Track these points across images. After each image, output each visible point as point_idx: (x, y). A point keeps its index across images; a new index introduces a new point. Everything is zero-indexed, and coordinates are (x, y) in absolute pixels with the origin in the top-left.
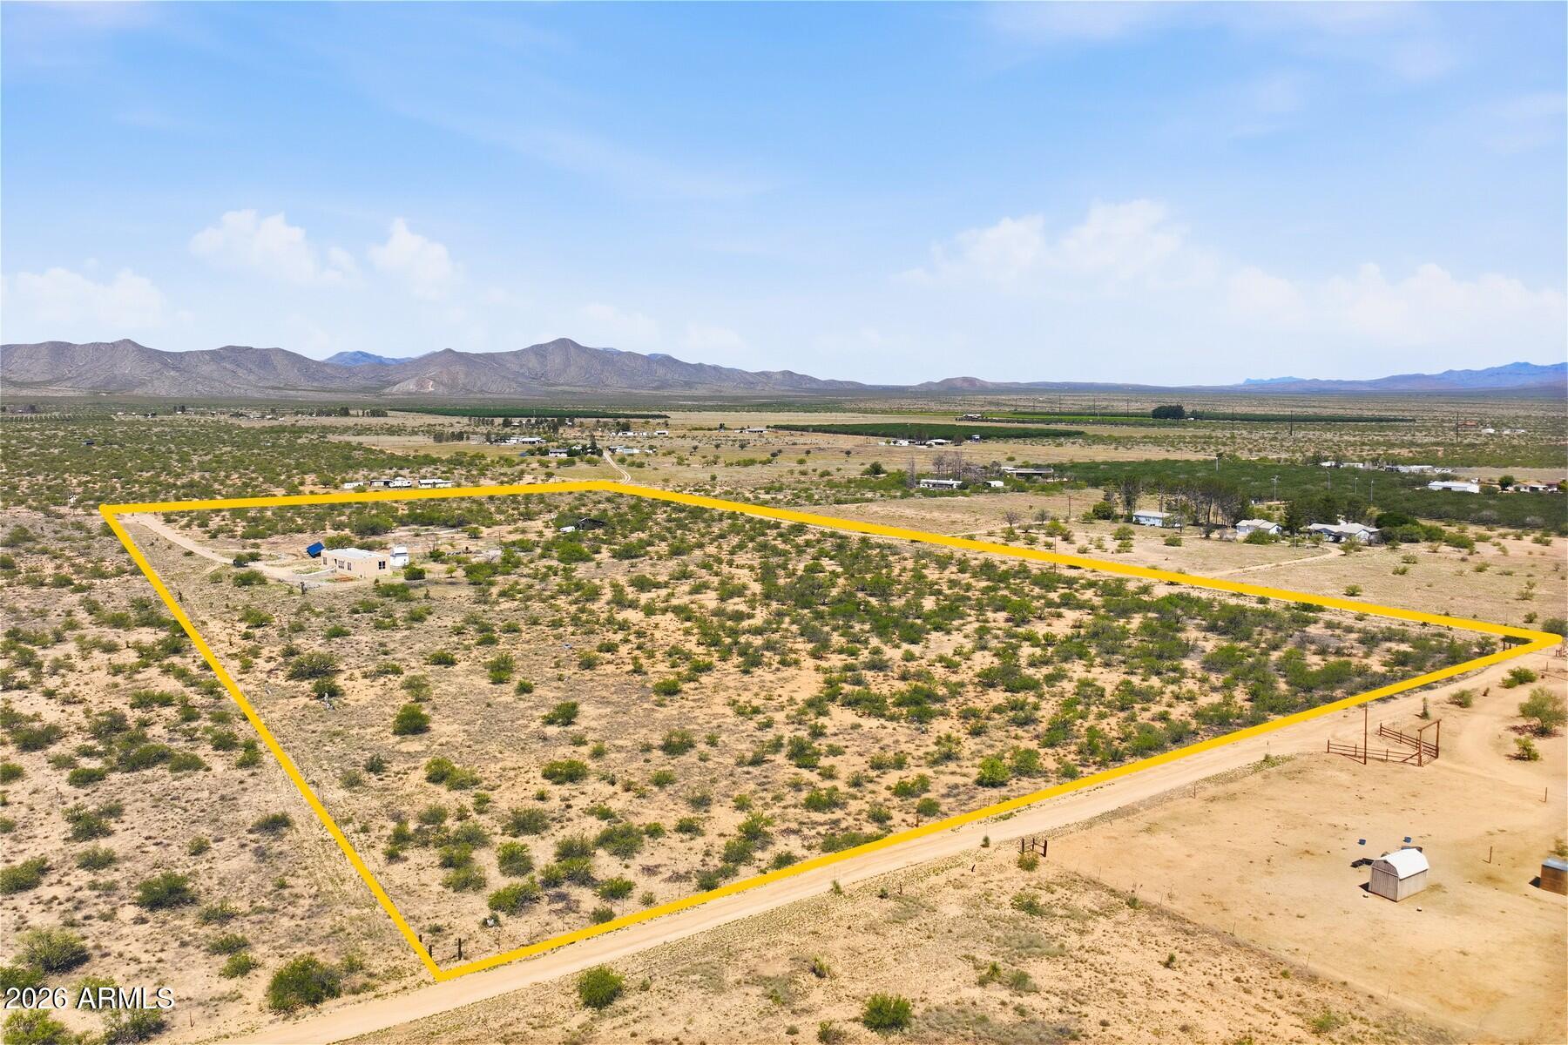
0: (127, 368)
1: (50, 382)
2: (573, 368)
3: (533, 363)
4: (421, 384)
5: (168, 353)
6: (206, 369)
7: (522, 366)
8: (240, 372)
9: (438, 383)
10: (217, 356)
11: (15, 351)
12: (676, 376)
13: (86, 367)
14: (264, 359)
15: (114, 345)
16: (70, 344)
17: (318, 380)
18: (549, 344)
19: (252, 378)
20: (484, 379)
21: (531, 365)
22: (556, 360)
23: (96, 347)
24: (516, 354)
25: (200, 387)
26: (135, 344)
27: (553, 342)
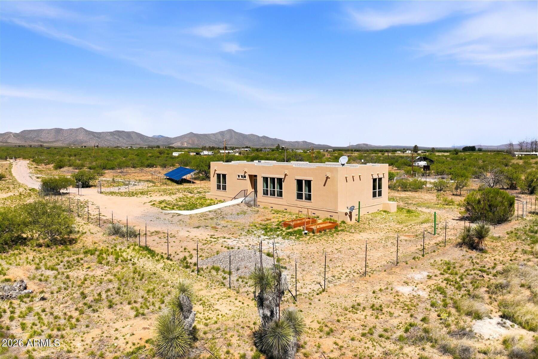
0: (81, 137)
1: (54, 142)
2: (233, 139)
3: (220, 137)
4: (182, 144)
5: (96, 133)
6: (108, 138)
7: (216, 139)
8: (120, 139)
9: (188, 143)
10: (112, 134)
11: (43, 131)
12: (268, 142)
13: (68, 137)
14: (128, 135)
15: (77, 129)
16: (62, 129)
17: (147, 142)
18: (225, 131)
19: (124, 141)
20: (204, 142)
21: (219, 138)
22: (228, 136)
23: (71, 130)
24: (214, 134)
25: (106, 143)
26: (84, 129)
27: (227, 130)
